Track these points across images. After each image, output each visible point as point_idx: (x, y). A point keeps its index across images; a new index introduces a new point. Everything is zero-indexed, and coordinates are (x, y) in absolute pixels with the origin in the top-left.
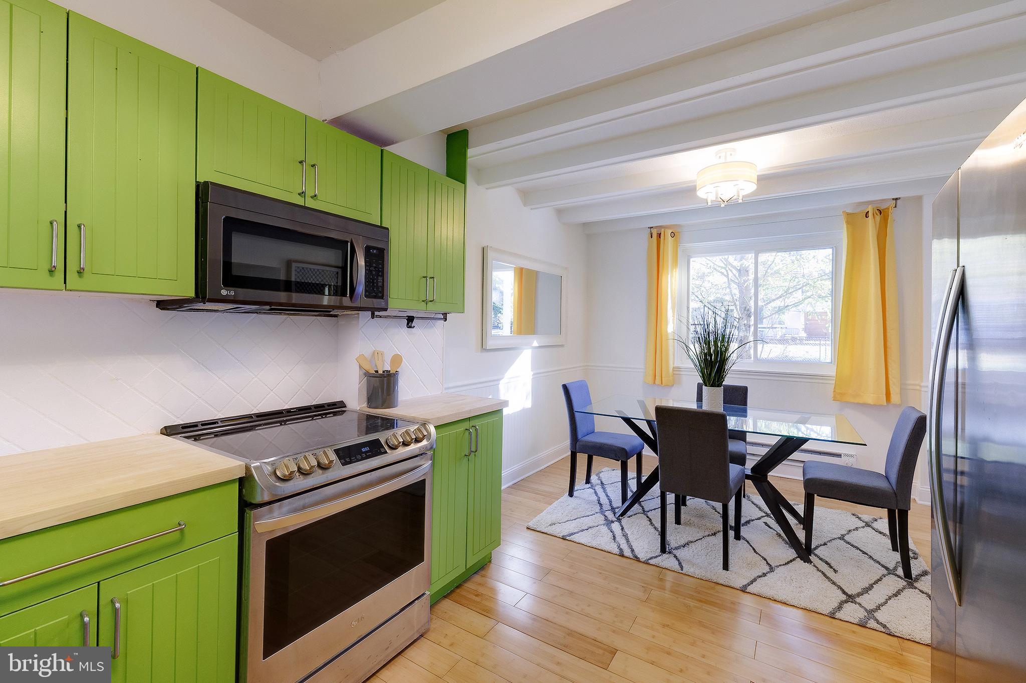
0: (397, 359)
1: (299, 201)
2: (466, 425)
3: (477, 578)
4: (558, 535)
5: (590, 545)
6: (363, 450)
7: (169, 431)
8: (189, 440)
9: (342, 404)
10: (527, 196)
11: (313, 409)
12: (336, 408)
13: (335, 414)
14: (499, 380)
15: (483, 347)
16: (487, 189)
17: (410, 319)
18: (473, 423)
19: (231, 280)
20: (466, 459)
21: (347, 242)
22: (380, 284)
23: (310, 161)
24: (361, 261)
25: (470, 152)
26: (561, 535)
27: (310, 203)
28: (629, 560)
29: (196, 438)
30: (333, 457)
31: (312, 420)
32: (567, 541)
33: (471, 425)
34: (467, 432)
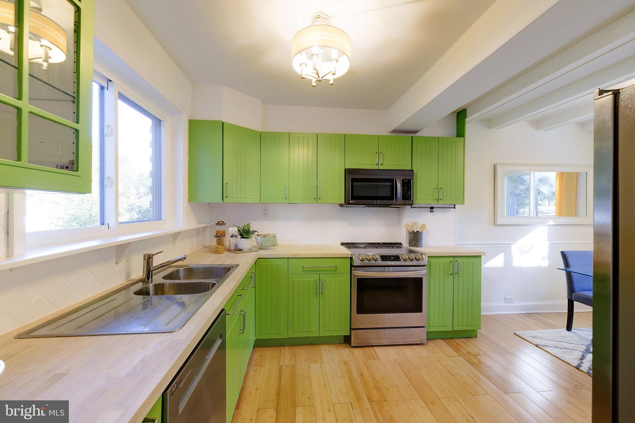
0: (423, 226)
1: (376, 168)
2: (452, 259)
3: (464, 340)
4: (533, 343)
5: (554, 355)
6: (391, 258)
7: (343, 244)
8: (347, 248)
9: (401, 244)
10: (538, 124)
11: (393, 244)
12: (398, 245)
13: (398, 247)
14: (512, 244)
15: (495, 224)
16: (497, 129)
17: (432, 208)
18: (456, 259)
19: (353, 198)
20: (452, 276)
21: (394, 179)
22: (409, 194)
23: (380, 152)
24: (399, 186)
25: (467, 120)
26: (535, 344)
27: (381, 167)
28: (584, 374)
29: (349, 248)
30: (379, 258)
31: (388, 248)
32: (539, 348)
33: (455, 260)
34: (452, 263)
